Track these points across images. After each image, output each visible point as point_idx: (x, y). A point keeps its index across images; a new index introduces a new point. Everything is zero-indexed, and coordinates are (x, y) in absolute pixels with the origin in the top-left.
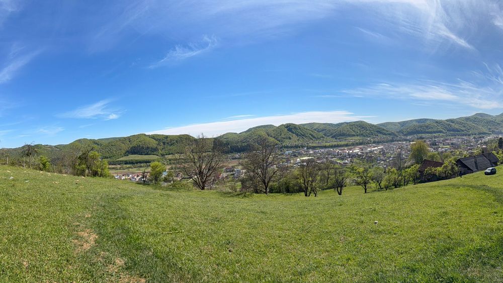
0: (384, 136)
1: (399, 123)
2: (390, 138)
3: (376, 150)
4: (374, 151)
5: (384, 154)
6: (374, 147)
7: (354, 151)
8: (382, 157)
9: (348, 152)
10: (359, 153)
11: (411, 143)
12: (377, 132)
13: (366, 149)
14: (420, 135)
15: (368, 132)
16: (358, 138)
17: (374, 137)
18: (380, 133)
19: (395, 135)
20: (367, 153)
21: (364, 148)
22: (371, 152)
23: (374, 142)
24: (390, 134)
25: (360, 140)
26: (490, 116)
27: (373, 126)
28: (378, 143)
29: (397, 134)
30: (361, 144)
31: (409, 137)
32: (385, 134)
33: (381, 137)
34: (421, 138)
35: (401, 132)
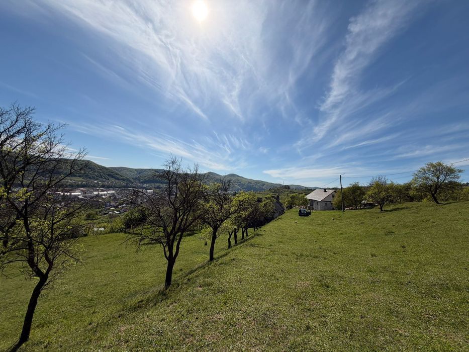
0: (117, 181)
1: (136, 170)
2: (123, 184)
3: (105, 195)
4: (102, 195)
5: (115, 199)
6: (104, 191)
7: (73, 194)
8: (113, 203)
9: (62, 194)
10: (80, 197)
11: (148, 191)
12: (109, 175)
13: (91, 192)
14: (158, 184)
15: (95, 173)
16: (81, 179)
17: (104, 180)
18: (113, 177)
19: (130, 181)
20: (92, 198)
21: (88, 190)
22: (97, 196)
23: (103, 186)
24: (124, 180)
25: (83, 181)
26: (219, 175)
27: (105, 168)
28: (108, 187)
29: (132, 180)
30: (84, 186)
31: (145, 185)
32: (118, 179)
33: (112, 181)
34: (158, 187)
35: (137, 179)
